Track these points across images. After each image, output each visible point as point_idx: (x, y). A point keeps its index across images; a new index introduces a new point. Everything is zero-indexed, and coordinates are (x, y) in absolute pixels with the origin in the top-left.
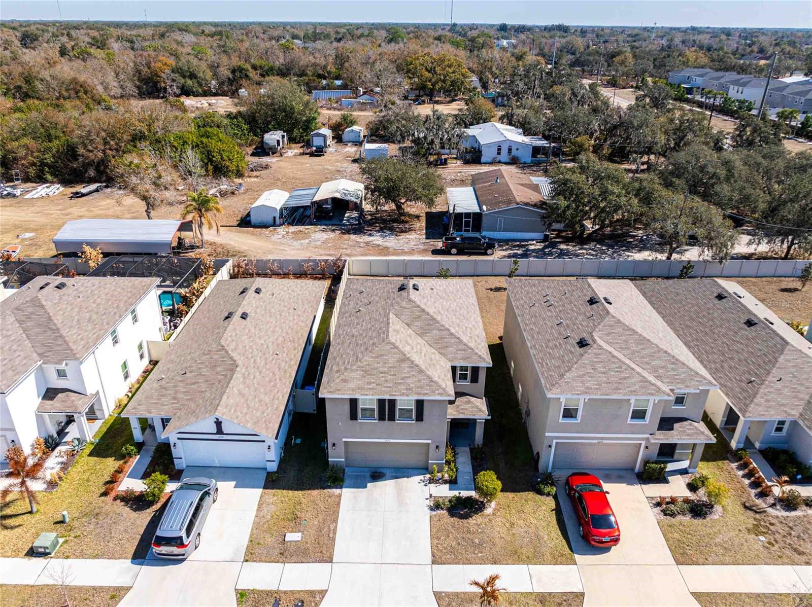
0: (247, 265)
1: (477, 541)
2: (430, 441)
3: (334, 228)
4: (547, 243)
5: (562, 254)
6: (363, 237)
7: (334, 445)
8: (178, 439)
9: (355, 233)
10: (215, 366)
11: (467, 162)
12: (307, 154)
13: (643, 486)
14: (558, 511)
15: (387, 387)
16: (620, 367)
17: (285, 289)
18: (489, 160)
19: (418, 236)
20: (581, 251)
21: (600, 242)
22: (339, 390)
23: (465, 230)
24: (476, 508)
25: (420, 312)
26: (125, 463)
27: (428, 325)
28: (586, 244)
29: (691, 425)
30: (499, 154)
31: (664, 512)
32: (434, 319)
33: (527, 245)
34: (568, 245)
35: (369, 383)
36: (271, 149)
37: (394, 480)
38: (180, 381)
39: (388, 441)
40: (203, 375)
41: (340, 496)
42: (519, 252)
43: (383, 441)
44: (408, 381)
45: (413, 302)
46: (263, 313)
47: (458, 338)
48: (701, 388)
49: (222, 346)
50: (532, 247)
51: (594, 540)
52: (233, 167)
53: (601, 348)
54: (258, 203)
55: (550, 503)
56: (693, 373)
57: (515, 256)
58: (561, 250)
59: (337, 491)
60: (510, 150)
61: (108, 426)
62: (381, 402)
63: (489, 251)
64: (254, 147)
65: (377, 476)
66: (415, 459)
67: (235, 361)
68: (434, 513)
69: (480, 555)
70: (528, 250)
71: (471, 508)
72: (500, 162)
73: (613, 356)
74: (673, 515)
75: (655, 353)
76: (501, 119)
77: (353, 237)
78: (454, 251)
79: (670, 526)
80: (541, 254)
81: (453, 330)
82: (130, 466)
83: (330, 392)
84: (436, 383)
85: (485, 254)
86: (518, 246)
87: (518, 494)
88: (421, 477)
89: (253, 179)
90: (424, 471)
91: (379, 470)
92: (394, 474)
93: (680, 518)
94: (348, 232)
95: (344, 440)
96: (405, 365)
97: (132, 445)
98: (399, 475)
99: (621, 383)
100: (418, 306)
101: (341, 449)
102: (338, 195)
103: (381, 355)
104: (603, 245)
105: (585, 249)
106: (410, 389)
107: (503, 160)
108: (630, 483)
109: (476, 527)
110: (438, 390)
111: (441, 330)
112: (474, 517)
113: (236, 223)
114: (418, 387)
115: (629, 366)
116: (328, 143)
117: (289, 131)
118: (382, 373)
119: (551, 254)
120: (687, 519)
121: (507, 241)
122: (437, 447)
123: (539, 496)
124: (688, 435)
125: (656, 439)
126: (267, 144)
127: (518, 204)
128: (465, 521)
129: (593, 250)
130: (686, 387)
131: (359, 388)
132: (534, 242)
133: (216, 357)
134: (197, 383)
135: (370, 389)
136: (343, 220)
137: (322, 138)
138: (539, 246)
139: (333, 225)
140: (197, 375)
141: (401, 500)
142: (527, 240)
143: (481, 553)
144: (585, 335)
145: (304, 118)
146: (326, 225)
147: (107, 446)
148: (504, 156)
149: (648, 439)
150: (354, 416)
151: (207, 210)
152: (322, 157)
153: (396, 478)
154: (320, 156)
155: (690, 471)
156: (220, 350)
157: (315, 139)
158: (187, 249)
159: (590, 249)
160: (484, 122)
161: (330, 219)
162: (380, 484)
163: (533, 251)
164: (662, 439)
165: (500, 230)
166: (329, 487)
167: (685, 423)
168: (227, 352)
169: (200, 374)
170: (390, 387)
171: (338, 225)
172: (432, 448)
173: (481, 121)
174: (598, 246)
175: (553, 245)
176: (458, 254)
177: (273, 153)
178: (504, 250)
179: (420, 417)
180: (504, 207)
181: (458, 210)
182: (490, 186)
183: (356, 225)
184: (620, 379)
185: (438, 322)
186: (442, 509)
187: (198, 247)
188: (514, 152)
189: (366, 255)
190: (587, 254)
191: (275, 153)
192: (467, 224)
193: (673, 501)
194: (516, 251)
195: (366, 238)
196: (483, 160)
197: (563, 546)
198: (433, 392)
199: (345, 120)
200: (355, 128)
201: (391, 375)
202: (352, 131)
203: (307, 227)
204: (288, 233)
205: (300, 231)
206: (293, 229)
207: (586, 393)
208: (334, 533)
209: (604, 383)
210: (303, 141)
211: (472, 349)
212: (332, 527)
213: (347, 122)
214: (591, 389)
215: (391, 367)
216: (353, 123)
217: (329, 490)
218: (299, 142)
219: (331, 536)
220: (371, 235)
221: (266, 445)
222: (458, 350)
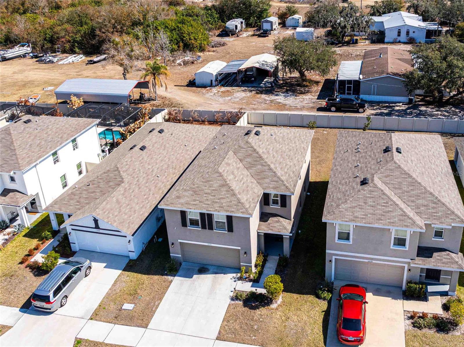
0: (176, 113)
1: (256, 327)
2: (239, 248)
3: (252, 89)
4: (410, 106)
5: (421, 114)
6: (271, 97)
7: (173, 244)
8: (72, 229)
9: (266, 94)
10: (110, 182)
11: (373, 42)
12: (256, 35)
13: (405, 301)
14: (327, 313)
15: (206, 204)
16: (387, 203)
18: (391, 41)
19: (311, 97)
20: (436, 113)
21: (456, 106)
22: (172, 204)
23: (348, 94)
24: (265, 303)
25: (252, 151)
26: (42, 244)
27: (255, 161)
28: (443, 107)
29: (448, 255)
30: (399, 35)
31: (414, 325)
32: (261, 157)
33: (394, 106)
34: (427, 107)
35: (195, 200)
36: (230, 31)
37: (214, 275)
38: (85, 190)
39: (209, 244)
40: (100, 187)
41: (171, 281)
42: (385, 111)
43: (206, 244)
44: (222, 201)
45: (249, 143)
47: (275, 172)
48: (453, 225)
49: (118, 168)
50: (397, 108)
51: (342, 338)
52: (197, 44)
53: (376, 186)
54: (201, 70)
55: (324, 305)
56: (449, 212)
57: (381, 114)
58: (421, 111)
59: (170, 278)
60: (408, 33)
61: (44, 217)
62: (202, 215)
63: (361, 110)
64: (221, 30)
65: (203, 270)
66: (230, 261)
67: (123, 179)
68: (233, 302)
69: (254, 338)
70: (393, 110)
71: (261, 302)
72: (399, 42)
73: (384, 194)
74: (420, 328)
75: (422, 193)
76: (408, 9)
77: (263, 96)
78: (333, 109)
79: (415, 336)
80: (403, 114)
81: (272, 166)
82: (44, 246)
83: (166, 204)
84: (242, 204)
85: (358, 112)
86: (387, 107)
87: (302, 296)
88: (234, 275)
89: (210, 53)
90: (237, 271)
91: (206, 266)
92: (215, 270)
93: (425, 331)
94: (261, 92)
95: (179, 241)
96: (224, 189)
97: (49, 232)
99: (384, 215)
100: (252, 147)
101: (178, 248)
102: (257, 65)
103: (209, 181)
104: (457, 108)
105: (441, 111)
106: (222, 207)
107: (402, 40)
108: (395, 298)
109: (259, 317)
110: (242, 209)
111: (264, 165)
112: (261, 309)
113: (186, 84)
114: (228, 206)
115: (394, 202)
116: (274, 27)
117: (247, 19)
118: (206, 194)
119: (411, 114)
120: (431, 332)
121: (378, 103)
122: (245, 253)
123: (317, 299)
124: (443, 263)
125: (415, 264)
126: (228, 28)
127: (388, 74)
128: (253, 311)
129: (447, 112)
130: (440, 223)
131: (186, 204)
132: (401, 104)
133: (111, 175)
134: (95, 192)
135: (194, 204)
136: (261, 83)
137: (270, 24)
138: (404, 107)
139: (252, 87)
140: (96, 187)
141: (212, 290)
142: (395, 103)
143: (255, 336)
144: (369, 176)
145: (259, 9)
146: (248, 87)
147: (37, 231)
148: (403, 37)
149: (409, 263)
150: (184, 224)
151: (159, 74)
152: (267, 38)
153: (216, 273)
154: (265, 37)
155: (450, 293)
156: (115, 171)
157: (265, 24)
158: (146, 101)
159: (445, 111)
160: (394, 11)
161: (252, 82)
162: (203, 276)
163: (398, 111)
164: (420, 264)
165: (374, 94)
166: (167, 275)
167: (443, 253)
168: (119, 172)
169: (99, 187)
170: (208, 204)
171: (257, 87)
172: (242, 253)
173: (392, 11)
174: (453, 109)
175: (416, 107)
176: (337, 111)
177: (232, 35)
178: (374, 109)
179: (230, 229)
180: (377, 76)
181: (341, 78)
182: (374, 60)
183: (269, 87)
184: (384, 212)
185: (263, 159)
186: (240, 300)
187: (153, 100)
188: (411, 35)
190: (441, 115)
191: (234, 34)
192: (349, 89)
193: (424, 316)
194: (383, 111)
195: (273, 97)
196: (386, 40)
197: (320, 340)
198: (238, 210)
199: (289, 10)
200: (296, 16)
201: (212, 196)
202: (293, 18)
203: (234, 88)
204: (218, 91)
205: (228, 91)
206: (223, 89)
207: (354, 220)
208: (157, 308)
209: (370, 214)
210: (257, 26)
211: (283, 181)
212: (156, 304)
213: (291, 12)
214: (358, 218)
215: (213, 190)
216: (294, 13)
217: (166, 277)
218: (254, 27)
219: (153, 309)
220: (277, 95)
221: (127, 239)
222: (272, 181)
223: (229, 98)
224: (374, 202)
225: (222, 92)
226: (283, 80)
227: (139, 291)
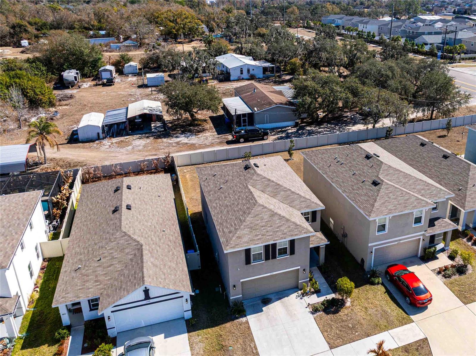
0: (94, 171)
1: (350, 325)
2: (299, 267)
3: (147, 135)
4: (298, 127)
5: (310, 133)
6: (172, 139)
7: (234, 286)
8: (112, 312)
9: (165, 137)
11: (221, 81)
12: (99, 85)
13: (426, 264)
14: (388, 292)
15: (269, 235)
16: (402, 194)
17: (146, 183)
18: (236, 78)
19: (211, 134)
20: (320, 130)
22: (237, 245)
23: (244, 126)
24: (340, 305)
25: (268, 181)
26: (61, 345)
27: (276, 189)
28: (321, 125)
29: (443, 220)
30: (242, 73)
31: (445, 276)
32: (279, 184)
33: (286, 130)
34: (311, 127)
35: (257, 235)
36: (70, 83)
37: (279, 301)
39: (272, 274)
40: (116, 258)
41: (247, 322)
42: (283, 135)
43: (269, 274)
44: (282, 228)
45: (260, 175)
46: (140, 203)
47: (298, 194)
48: (446, 197)
49: (125, 233)
50: (290, 131)
53: (387, 184)
54: (83, 124)
55: (382, 288)
59: (244, 319)
60: (249, 71)
61: (29, 320)
62: (267, 247)
63: (265, 137)
65: (266, 301)
66: (290, 283)
67: (138, 242)
68: (315, 315)
69: (357, 334)
70: (288, 133)
71: (337, 306)
74: (450, 276)
77: (165, 140)
79: (451, 283)
80: (298, 135)
82: (67, 347)
83: (231, 247)
84: (300, 226)
85: (263, 139)
88: (296, 294)
89: (64, 107)
90: (297, 290)
91: (266, 297)
92: (277, 297)
93: (453, 277)
94: (159, 137)
95: (241, 281)
96: (276, 218)
97: (63, 329)
98: (281, 296)
99: (406, 203)
100: (265, 178)
101: (239, 288)
102: (146, 111)
103: (257, 215)
105: (322, 128)
106: (285, 234)
108: (419, 264)
110: (303, 230)
111: (285, 191)
112: (342, 311)
114: (290, 231)
115: (406, 192)
116: (114, 76)
118: (263, 227)
119: (303, 134)
120: (457, 277)
122: (304, 270)
123: (373, 286)
126: (66, 80)
127: (276, 104)
128: (337, 315)
129: (327, 128)
131: (251, 241)
132: (290, 128)
135: (258, 239)
136: (152, 129)
137: (109, 72)
138: (294, 130)
139: (146, 133)
140: (111, 259)
141: (290, 313)
143: (357, 332)
144: (374, 178)
145: (91, 60)
146: (140, 134)
149: (424, 235)
150: (248, 261)
152: (113, 86)
153: (280, 299)
154: (111, 85)
155: (446, 248)
157: (103, 73)
159: (325, 128)
161: (142, 129)
162: (271, 306)
163: (292, 133)
165: (267, 123)
166: (237, 318)
167: (440, 220)
168: (130, 236)
169: (113, 258)
170: (271, 235)
171: (150, 133)
172: (301, 271)
175: (302, 128)
176: (245, 141)
177: (72, 87)
178: (273, 135)
179: (292, 252)
180: (268, 107)
181: (239, 113)
183: (163, 131)
184: (405, 201)
185: (281, 186)
186: (320, 311)
187: (41, 163)
189: (181, 151)
190: (324, 131)
191: (74, 86)
192: (245, 121)
193: (446, 268)
194: (281, 135)
195: (174, 140)
196: (232, 78)
197: (401, 313)
198: (300, 232)
199: (123, 58)
200: (132, 63)
201: (269, 227)
202: (131, 66)
203: (126, 137)
204: (112, 143)
205: (122, 141)
206: (115, 140)
207: (390, 213)
208: (256, 349)
209: (397, 205)
210: (93, 76)
211: (309, 200)
212: (252, 346)
213: (125, 60)
214: (392, 210)
215: (267, 221)
216: (129, 60)
217: (237, 320)
218: (89, 77)
219: (255, 352)
220: (177, 137)
221: (184, 299)
222: (301, 202)
223: (130, 147)
224: (394, 195)
225: (116, 143)
226: (171, 123)
227: (223, 343)
